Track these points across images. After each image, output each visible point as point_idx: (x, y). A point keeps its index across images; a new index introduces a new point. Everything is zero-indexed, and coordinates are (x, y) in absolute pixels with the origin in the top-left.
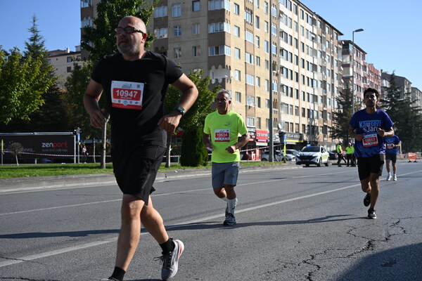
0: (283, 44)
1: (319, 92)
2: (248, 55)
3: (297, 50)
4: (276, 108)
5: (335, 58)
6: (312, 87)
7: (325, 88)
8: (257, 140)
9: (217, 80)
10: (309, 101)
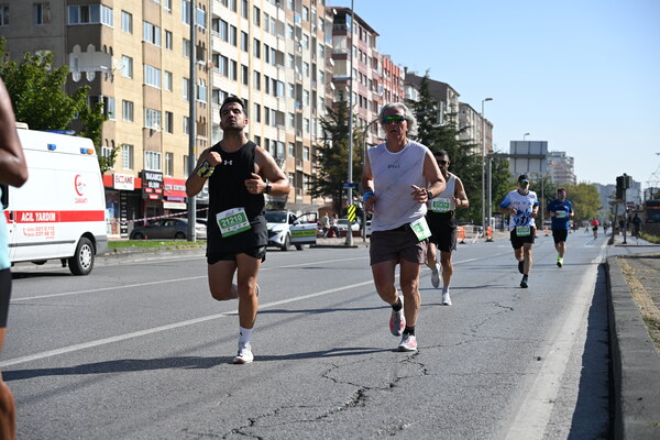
0: (219, 10)
1: (287, 105)
2: (150, 27)
3: (246, 22)
4: (203, 135)
5: (319, 41)
6: (275, 95)
7: (299, 99)
8: (166, 198)
9: (84, 74)
10: (267, 122)
